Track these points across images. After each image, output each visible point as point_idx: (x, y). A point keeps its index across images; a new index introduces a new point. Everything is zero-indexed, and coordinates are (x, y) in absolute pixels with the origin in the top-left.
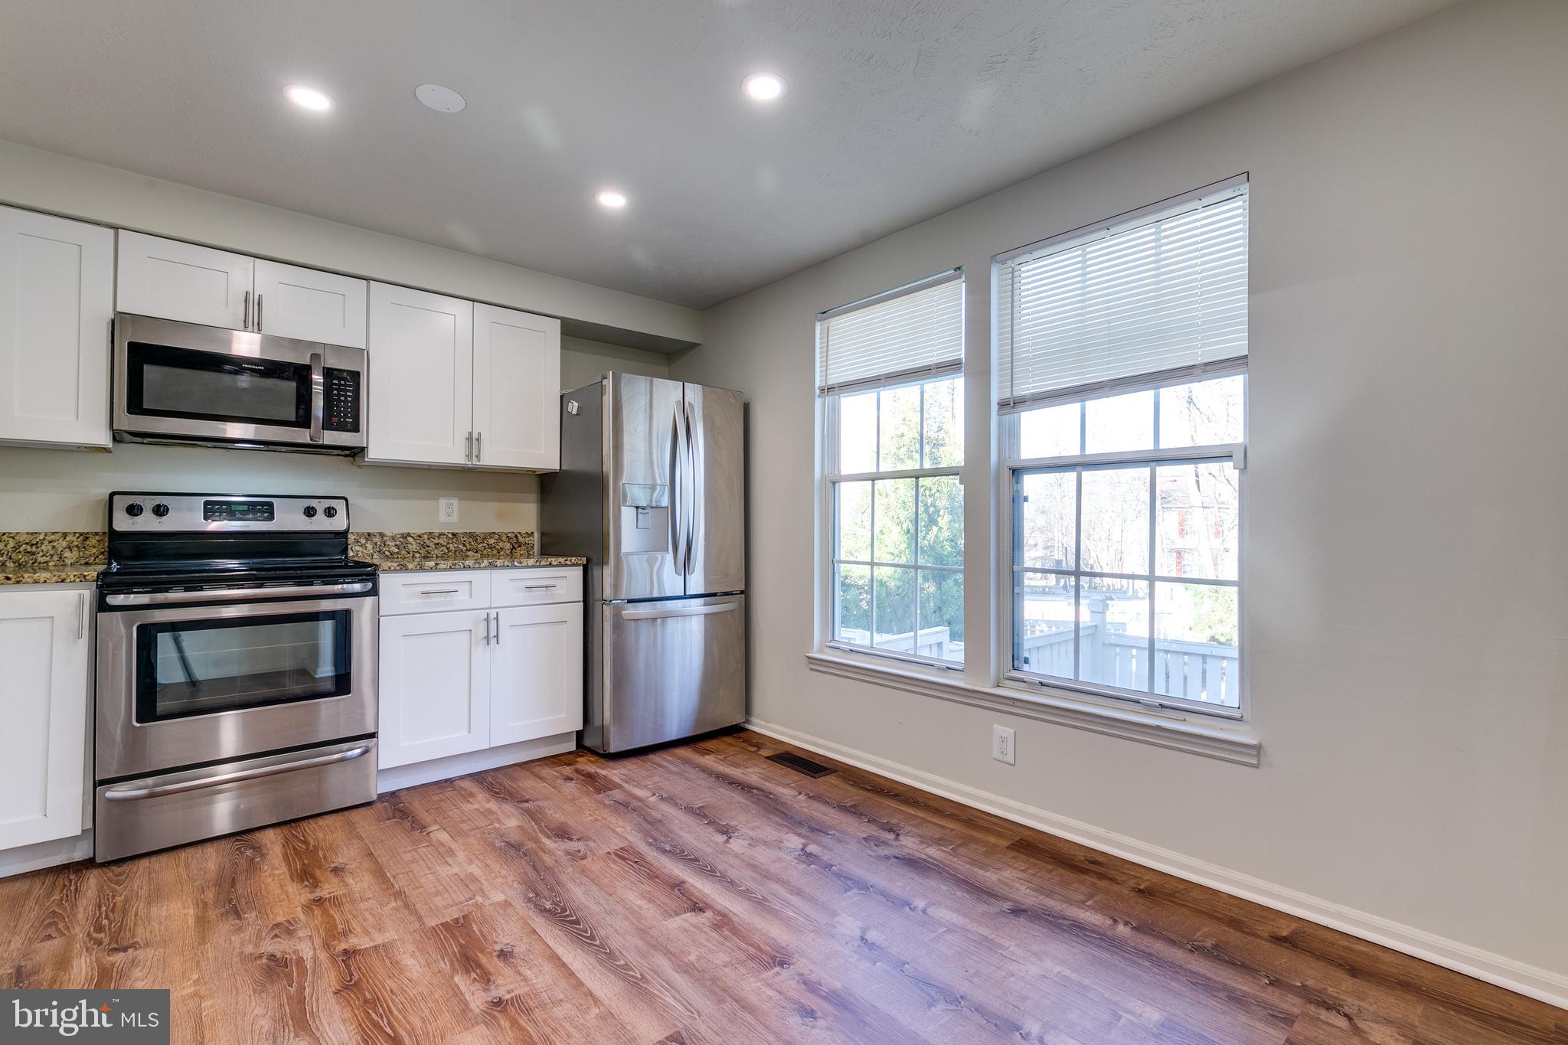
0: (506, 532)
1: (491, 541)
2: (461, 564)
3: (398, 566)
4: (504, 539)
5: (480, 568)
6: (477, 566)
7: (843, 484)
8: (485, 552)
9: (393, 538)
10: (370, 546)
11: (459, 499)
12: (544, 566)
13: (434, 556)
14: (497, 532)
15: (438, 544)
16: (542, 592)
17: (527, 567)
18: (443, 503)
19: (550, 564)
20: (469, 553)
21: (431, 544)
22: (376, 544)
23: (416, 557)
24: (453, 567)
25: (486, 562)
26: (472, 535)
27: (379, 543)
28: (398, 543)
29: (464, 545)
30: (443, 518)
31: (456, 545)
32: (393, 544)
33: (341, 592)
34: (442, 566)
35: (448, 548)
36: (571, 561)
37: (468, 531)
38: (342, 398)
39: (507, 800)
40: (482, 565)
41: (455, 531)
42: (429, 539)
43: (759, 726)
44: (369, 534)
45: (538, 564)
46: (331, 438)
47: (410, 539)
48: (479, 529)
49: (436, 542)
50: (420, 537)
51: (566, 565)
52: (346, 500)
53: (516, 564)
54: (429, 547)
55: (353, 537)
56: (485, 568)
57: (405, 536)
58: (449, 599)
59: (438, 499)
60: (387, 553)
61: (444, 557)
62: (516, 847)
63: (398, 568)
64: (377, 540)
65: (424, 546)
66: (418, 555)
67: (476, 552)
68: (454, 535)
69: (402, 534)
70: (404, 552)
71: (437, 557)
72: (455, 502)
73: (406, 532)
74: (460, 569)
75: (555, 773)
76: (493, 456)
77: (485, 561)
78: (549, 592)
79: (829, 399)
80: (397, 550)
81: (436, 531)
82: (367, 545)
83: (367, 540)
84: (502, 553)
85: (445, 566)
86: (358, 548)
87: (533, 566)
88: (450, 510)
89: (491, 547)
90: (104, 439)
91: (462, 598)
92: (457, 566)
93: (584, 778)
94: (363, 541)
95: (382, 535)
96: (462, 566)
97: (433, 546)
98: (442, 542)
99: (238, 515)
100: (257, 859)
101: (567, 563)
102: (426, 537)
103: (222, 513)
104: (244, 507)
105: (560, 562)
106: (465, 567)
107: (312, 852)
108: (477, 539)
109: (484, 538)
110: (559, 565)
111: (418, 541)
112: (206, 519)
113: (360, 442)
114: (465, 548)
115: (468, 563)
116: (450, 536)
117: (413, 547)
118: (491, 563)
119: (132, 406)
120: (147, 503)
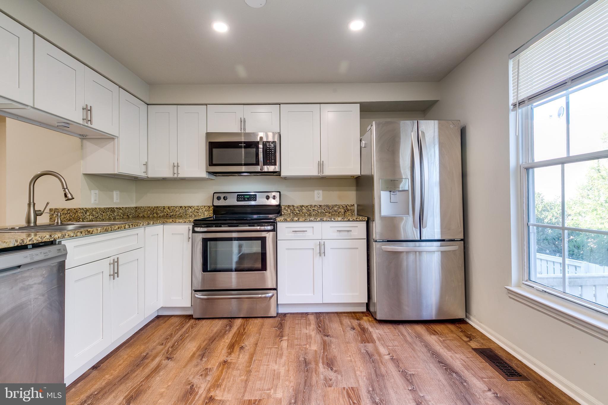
0: (342, 204)
1: (336, 209)
2: (308, 219)
4: (341, 207)
5: (316, 221)
7: (536, 170)
8: (333, 213)
9: (297, 207)
10: (289, 211)
11: (322, 191)
12: (346, 221)
14: (338, 204)
15: (314, 210)
16: (346, 233)
17: (338, 221)
18: (316, 192)
19: (349, 220)
21: (311, 210)
22: (291, 209)
24: (305, 220)
25: (319, 219)
26: (327, 206)
27: (292, 209)
28: (299, 209)
29: (324, 210)
30: (316, 199)
31: (321, 210)
32: (297, 210)
34: (300, 220)
35: (318, 212)
36: (360, 219)
37: (326, 204)
38: (270, 153)
39: (321, 332)
41: (321, 204)
43: (474, 322)
44: (289, 206)
45: (343, 220)
46: (266, 168)
47: (303, 208)
48: (330, 204)
49: (313, 209)
50: (307, 207)
51: (357, 221)
52: (280, 192)
53: (332, 219)
54: (310, 211)
55: (284, 207)
56: (319, 221)
57: (302, 206)
58: (304, 234)
59: (314, 191)
60: (295, 213)
61: (316, 215)
62: (306, 363)
63: (284, 220)
64: (292, 208)
65: (309, 210)
66: (306, 214)
67: (329, 213)
68: (320, 206)
69: (300, 206)
70: (301, 213)
71: (314, 215)
72: (321, 192)
73: (302, 204)
74: (308, 222)
75: (349, 323)
76: (329, 171)
78: (349, 234)
79: (521, 111)
80: (299, 212)
81: (313, 204)
84: (340, 214)
87: (341, 221)
88: (319, 195)
89: (336, 211)
90: (204, 175)
91: (309, 234)
93: (360, 330)
94: (287, 209)
95: (293, 206)
97: (312, 211)
98: (316, 209)
99: (246, 199)
100: (227, 332)
101: (357, 219)
102: (309, 206)
103: (242, 198)
104: (248, 197)
105: (354, 219)
106: (310, 221)
107: (242, 335)
108: (330, 207)
109: (333, 207)
110: (354, 221)
111: (307, 209)
112: (237, 201)
113: (277, 169)
114: (325, 212)
115: (311, 219)
116: (319, 206)
117: (305, 211)
118: (321, 219)
119: (211, 163)
120: (222, 196)
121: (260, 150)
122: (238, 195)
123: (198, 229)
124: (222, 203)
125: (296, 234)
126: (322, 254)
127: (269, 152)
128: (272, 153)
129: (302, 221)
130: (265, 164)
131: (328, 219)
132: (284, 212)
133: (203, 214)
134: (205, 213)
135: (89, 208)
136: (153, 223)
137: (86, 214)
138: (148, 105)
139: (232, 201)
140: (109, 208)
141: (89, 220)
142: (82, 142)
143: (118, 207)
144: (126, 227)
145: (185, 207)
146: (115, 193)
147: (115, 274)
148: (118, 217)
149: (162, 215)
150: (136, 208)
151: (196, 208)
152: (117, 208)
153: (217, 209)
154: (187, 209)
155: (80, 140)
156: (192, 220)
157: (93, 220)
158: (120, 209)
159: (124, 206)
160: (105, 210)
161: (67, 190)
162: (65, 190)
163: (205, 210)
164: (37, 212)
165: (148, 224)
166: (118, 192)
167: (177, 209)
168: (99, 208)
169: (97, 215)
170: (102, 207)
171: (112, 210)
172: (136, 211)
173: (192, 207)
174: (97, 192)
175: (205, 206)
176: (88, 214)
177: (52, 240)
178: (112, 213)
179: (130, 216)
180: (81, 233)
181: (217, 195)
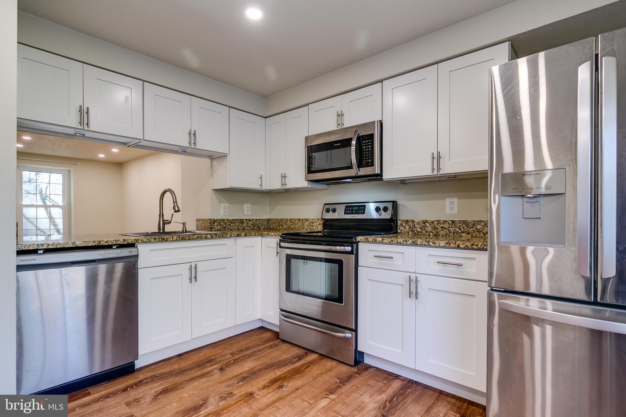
1: (479, 227)
2: (395, 241)
3: (365, 239)
5: (407, 245)
6: (405, 243)
8: (474, 234)
9: (418, 223)
10: (407, 227)
11: (458, 198)
12: (453, 248)
13: (441, 235)
14: (483, 220)
15: (443, 228)
16: (455, 268)
17: (439, 247)
18: (448, 201)
19: (458, 246)
20: (463, 235)
21: (439, 227)
22: (410, 226)
23: (430, 235)
24: (391, 242)
26: (465, 222)
27: (412, 226)
28: (421, 226)
29: (460, 229)
30: (448, 211)
31: (454, 229)
32: (418, 226)
33: (338, 250)
34: (385, 241)
35: (449, 231)
36: (477, 245)
37: (462, 220)
38: (367, 150)
39: (383, 409)
40: (408, 243)
41: (454, 219)
42: (438, 224)
44: (407, 221)
45: (448, 245)
46: (364, 171)
47: (427, 224)
48: (470, 219)
49: (442, 226)
51: (473, 249)
52: (393, 202)
53: (431, 244)
54: (438, 229)
55: (400, 222)
56: (411, 245)
57: (425, 222)
58: (391, 262)
59: (445, 199)
60: (415, 231)
64: (411, 224)
65: (435, 228)
66: (431, 234)
67: (468, 234)
68: (453, 222)
69: (423, 221)
70: (424, 232)
71: (442, 235)
72: (456, 200)
73: (425, 219)
74: (395, 244)
77: (410, 240)
78: (460, 269)
80: (420, 230)
81: (442, 219)
82: (406, 227)
83: (406, 224)
85: (387, 241)
86: (402, 228)
87: (444, 247)
88: (452, 206)
89: (479, 231)
90: (305, 184)
91: (398, 262)
92: (394, 242)
94: (404, 225)
95: (413, 221)
96: (396, 242)
97: (440, 229)
98: (445, 226)
99: (354, 212)
100: (290, 364)
101: (473, 247)
102: (436, 222)
103: (349, 211)
104: (356, 208)
105: (467, 246)
106: (398, 243)
107: (298, 373)
108: (468, 225)
109: (474, 225)
110: (466, 248)
111: (432, 225)
112: (345, 213)
113: (377, 171)
114: (460, 231)
116: (451, 223)
117: (429, 229)
118: (413, 242)
119: (310, 171)
120: (331, 207)
122: (346, 207)
123: (283, 244)
124: (330, 216)
125: (381, 261)
126: (413, 295)
127: (365, 149)
128: (368, 149)
129: (387, 244)
130: (360, 165)
131: (424, 243)
132: (400, 229)
133: (317, 228)
134: (319, 227)
135: (217, 219)
137: (214, 224)
138: (266, 118)
139: (340, 214)
140: (237, 220)
141: (217, 229)
142: (211, 162)
143: (247, 218)
145: (303, 220)
146: (245, 206)
147: (193, 277)
148: (247, 228)
149: (285, 227)
150: (268, 220)
151: (311, 221)
152: (246, 220)
153: (327, 223)
154: (304, 222)
155: (209, 161)
156: (280, 234)
157: (221, 229)
158: (250, 220)
159: (255, 218)
160: (233, 221)
162: (174, 204)
163: (318, 223)
164: (165, 222)
165: (238, 235)
166: (249, 205)
167: (296, 222)
168: (227, 220)
169: (225, 225)
170: (230, 218)
171: (241, 221)
172: (268, 223)
173: (308, 220)
174: (226, 205)
175: (318, 219)
176: (216, 224)
177: (126, 243)
178: (241, 224)
179: (262, 228)
181: (329, 208)
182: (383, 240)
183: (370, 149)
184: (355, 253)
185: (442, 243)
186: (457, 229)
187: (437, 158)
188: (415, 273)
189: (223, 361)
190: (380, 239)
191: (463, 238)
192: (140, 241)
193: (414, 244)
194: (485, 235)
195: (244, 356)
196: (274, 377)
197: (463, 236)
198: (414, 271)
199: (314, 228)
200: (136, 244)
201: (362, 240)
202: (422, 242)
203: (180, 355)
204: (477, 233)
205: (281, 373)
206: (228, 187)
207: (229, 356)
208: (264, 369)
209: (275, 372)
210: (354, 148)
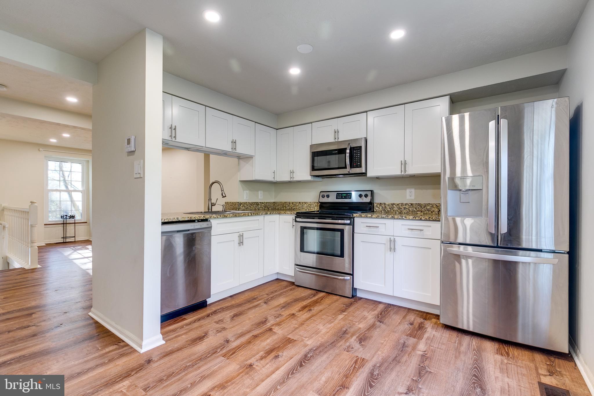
0: (436, 203)
1: (428, 207)
2: (380, 216)
3: (359, 215)
4: (435, 206)
5: (388, 219)
6: (387, 217)
8: (425, 212)
9: (389, 205)
10: (381, 208)
11: (415, 189)
12: (417, 220)
13: (404, 213)
14: (431, 203)
15: (405, 208)
16: (419, 232)
17: (409, 219)
18: (408, 191)
19: (421, 219)
20: (418, 212)
21: (402, 208)
22: (383, 207)
24: (378, 217)
26: (419, 205)
27: (384, 207)
28: (390, 207)
29: (416, 209)
30: (408, 197)
31: (412, 209)
32: (388, 207)
33: (340, 223)
34: (373, 216)
35: (409, 210)
36: (432, 218)
37: (418, 203)
39: (378, 318)
41: (412, 203)
42: (401, 206)
44: (381, 203)
45: (414, 218)
46: (353, 171)
47: (394, 206)
48: (422, 202)
49: (404, 207)
50: (398, 205)
51: (430, 220)
53: (404, 218)
54: (401, 209)
55: (375, 205)
56: (390, 219)
57: (393, 204)
58: (376, 230)
59: (406, 190)
60: (386, 211)
61: (408, 213)
64: (383, 206)
65: (400, 208)
66: (397, 212)
67: (421, 212)
68: (411, 204)
70: (392, 211)
71: (405, 213)
72: (413, 190)
73: (393, 203)
74: (380, 218)
75: (412, 319)
76: (412, 170)
77: (390, 216)
78: (422, 233)
80: (390, 210)
81: (405, 202)
82: (380, 208)
83: (380, 206)
84: (433, 213)
86: (377, 208)
87: (412, 220)
88: (411, 194)
89: (428, 210)
90: (309, 178)
91: (382, 230)
93: (416, 327)
95: (385, 204)
97: (403, 209)
98: (407, 207)
99: (343, 197)
100: (309, 298)
102: (400, 205)
103: (340, 196)
104: (345, 195)
105: (426, 219)
106: (382, 218)
107: (317, 303)
108: (421, 206)
109: (425, 206)
110: (426, 220)
111: (398, 207)
112: (337, 198)
113: (364, 171)
114: (416, 210)
115: (383, 216)
116: (410, 205)
117: (396, 208)
118: (392, 216)
119: (313, 168)
120: (326, 194)
121: (347, 155)
122: (337, 194)
123: (298, 219)
124: (325, 200)
125: (370, 229)
126: (392, 250)
127: (356, 156)
128: (358, 156)
129: (375, 218)
130: (352, 166)
131: (399, 217)
132: (376, 209)
133: (314, 208)
134: (315, 208)
135: (242, 202)
136: (270, 214)
137: (240, 206)
138: (277, 129)
139: (333, 199)
140: (255, 203)
141: (242, 210)
142: (239, 161)
143: (261, 202)
144: (249, 215)
145: (302, 203)
146: (259, 192)
147: (241, 243)
148: (261, 208)
149: (288, 208)
150: (274, 202)
151: (309, 203)
152: (260, 203)
153: (322, 205)
154: (303, 204)
155: (237, 160)
156: (295, 212)
157: (245, 210)
158: (262, 203)
159: (265, 201)
160: (252, 204)
161: (223, 191)
162: (222, 192)
163: (315, 205)
164: (212, 204)
165: (266, 214)
166: (262, 192)
167: (297, 205)
168: (249, 202)
169: (247, 207)
170: (250, 201)
171: (257, 204)
172: (274, 205)
173: (306, 203)
174: (248, 192)
175: (315, 202)
176: (242, 206)
177: (205, 218)
178: (257, 206)
179: (270, 209)
180: (220, 216)
181: (325, 194)
182: (372, 216)
183: (359, 156)
184: (352, 224)
185: (411, 217)
186: (414, 209)
187: (404, 164)
188: (393, 236)
189: (264, 298)
190: (370, 215)
191: (418, 215)
192: (212, 217)
193: (393, 218)
194: (432, 213)
195: (276, 295)
196: (302, 305)
197: (418, 214)
198: (393, 235)
199: (312, 209)
200: (209, 219)
201: (357, 216)
202: (398, 217)
203: (231, 296)
204: (427, 212)
205: (306, 303)
206: (254, 179)
207: (266, 296)
208: (294, 302)
209: (302, 303)
210: (348, 154)
